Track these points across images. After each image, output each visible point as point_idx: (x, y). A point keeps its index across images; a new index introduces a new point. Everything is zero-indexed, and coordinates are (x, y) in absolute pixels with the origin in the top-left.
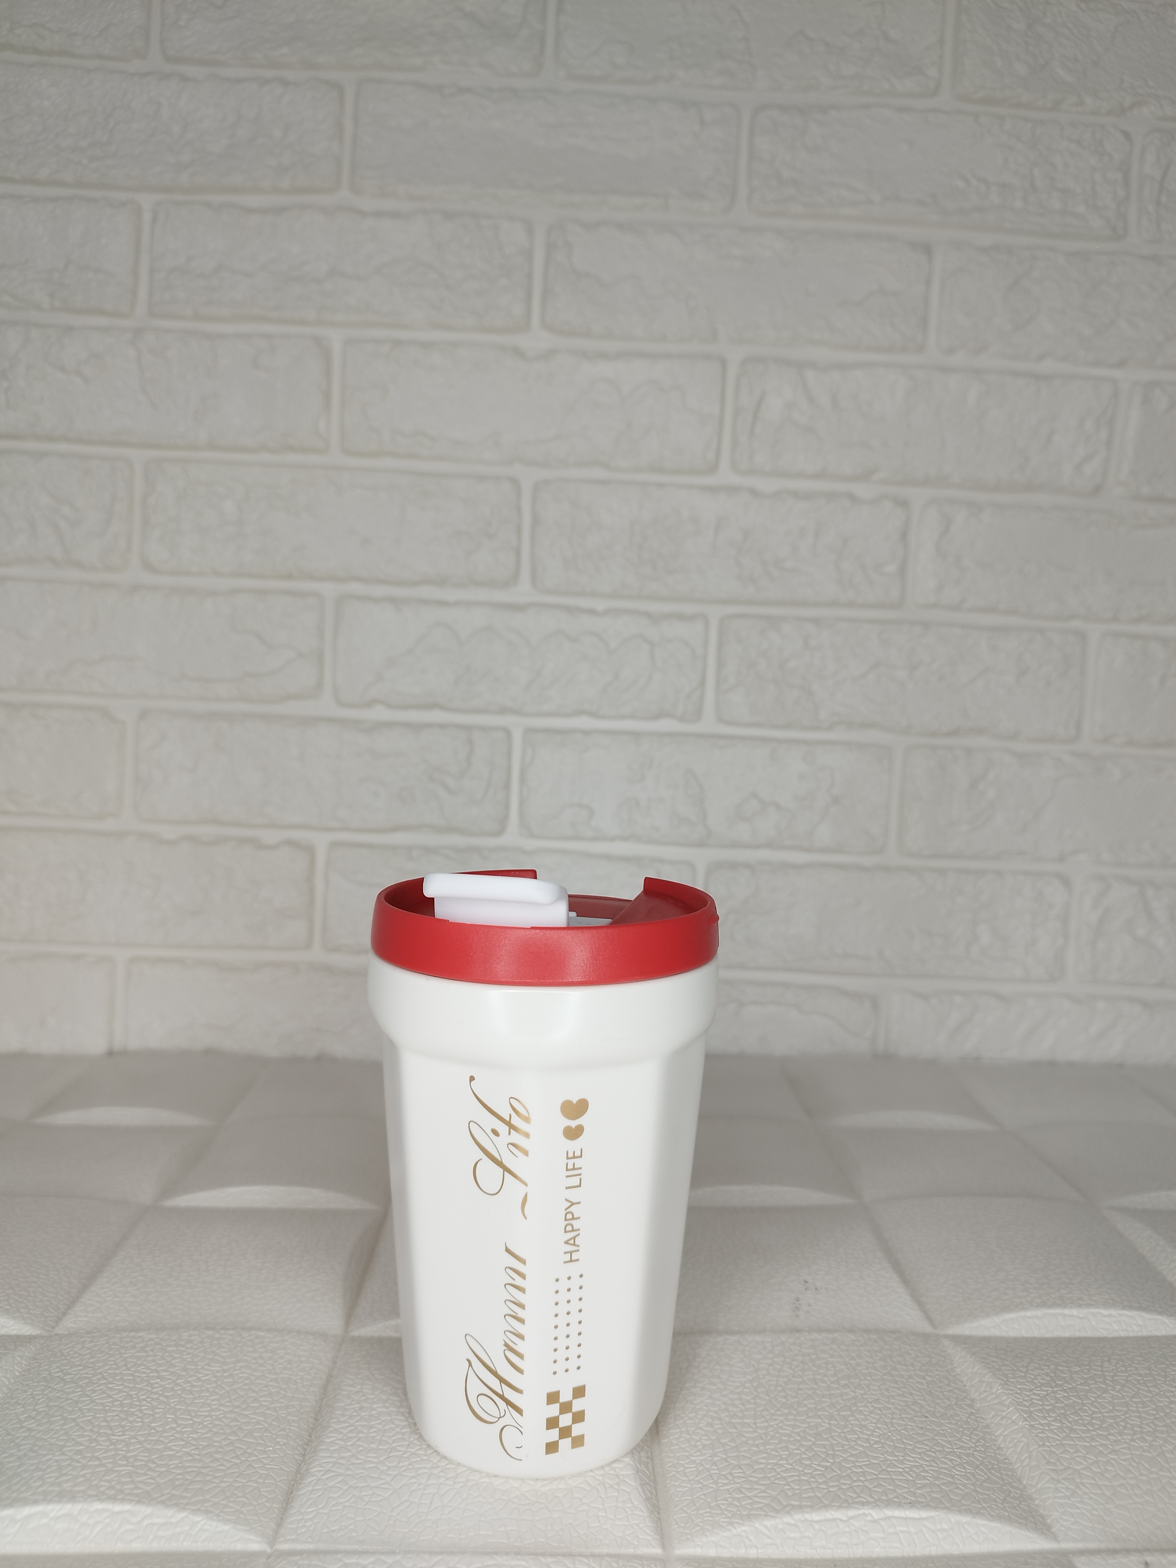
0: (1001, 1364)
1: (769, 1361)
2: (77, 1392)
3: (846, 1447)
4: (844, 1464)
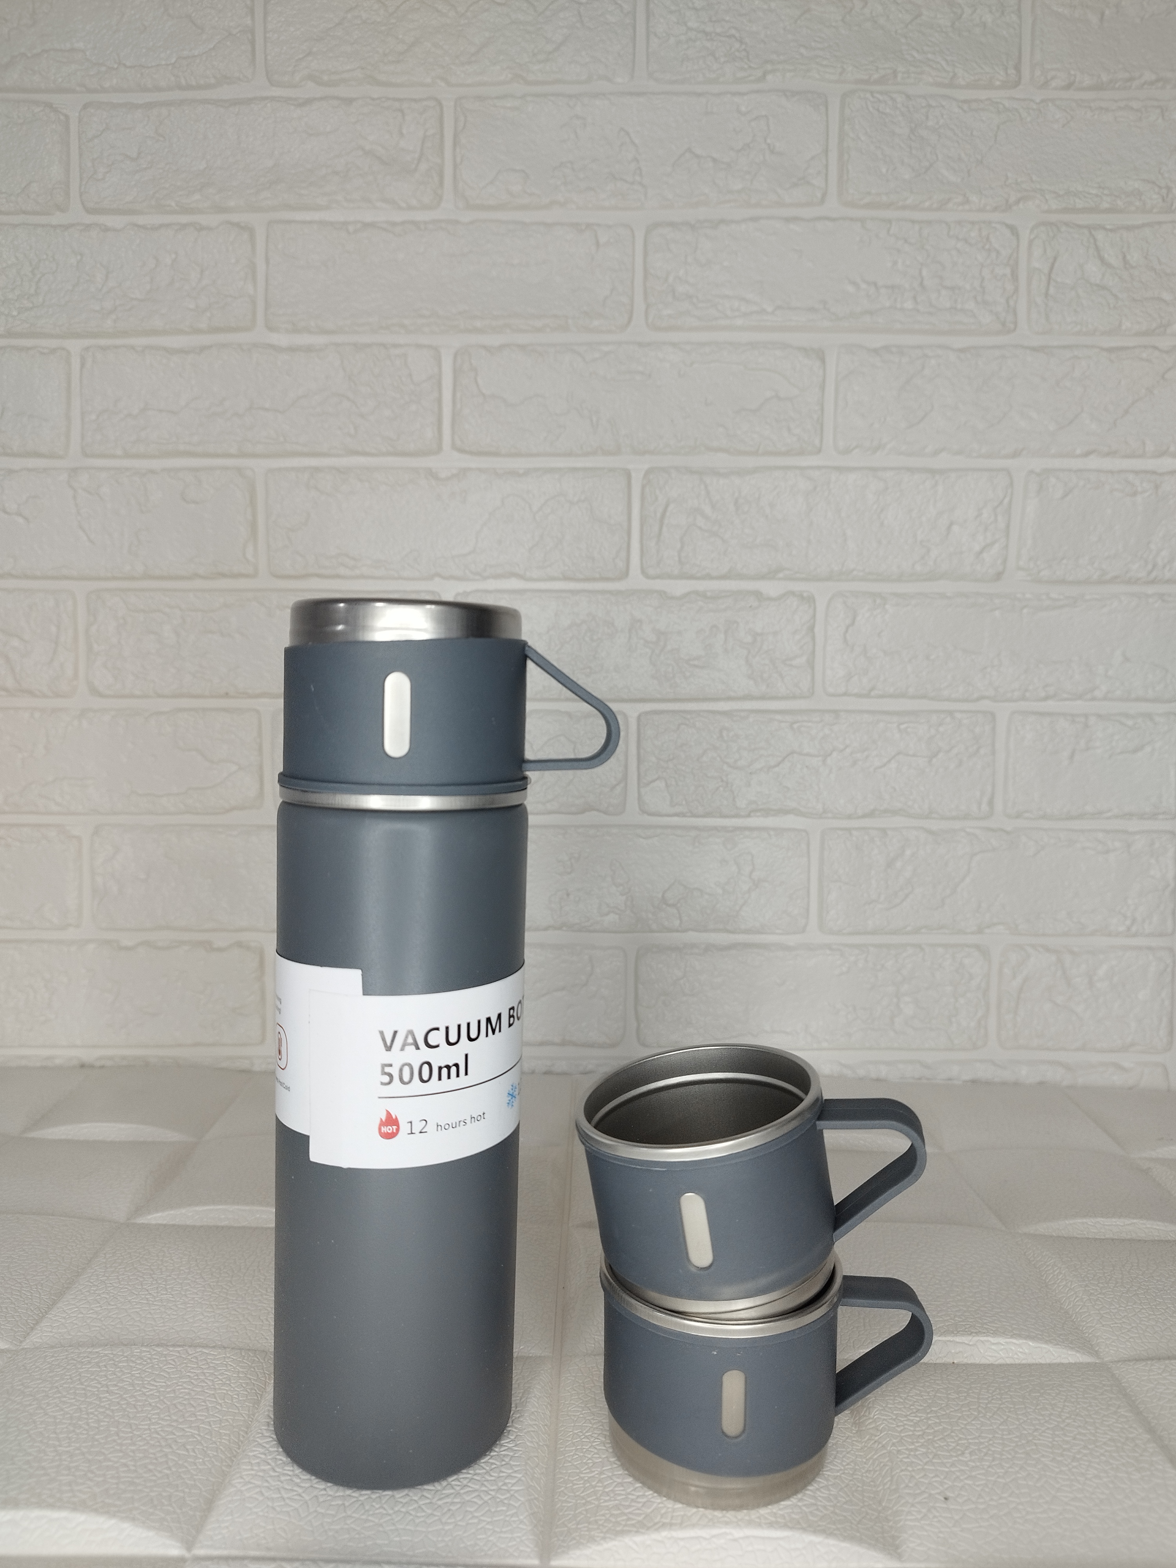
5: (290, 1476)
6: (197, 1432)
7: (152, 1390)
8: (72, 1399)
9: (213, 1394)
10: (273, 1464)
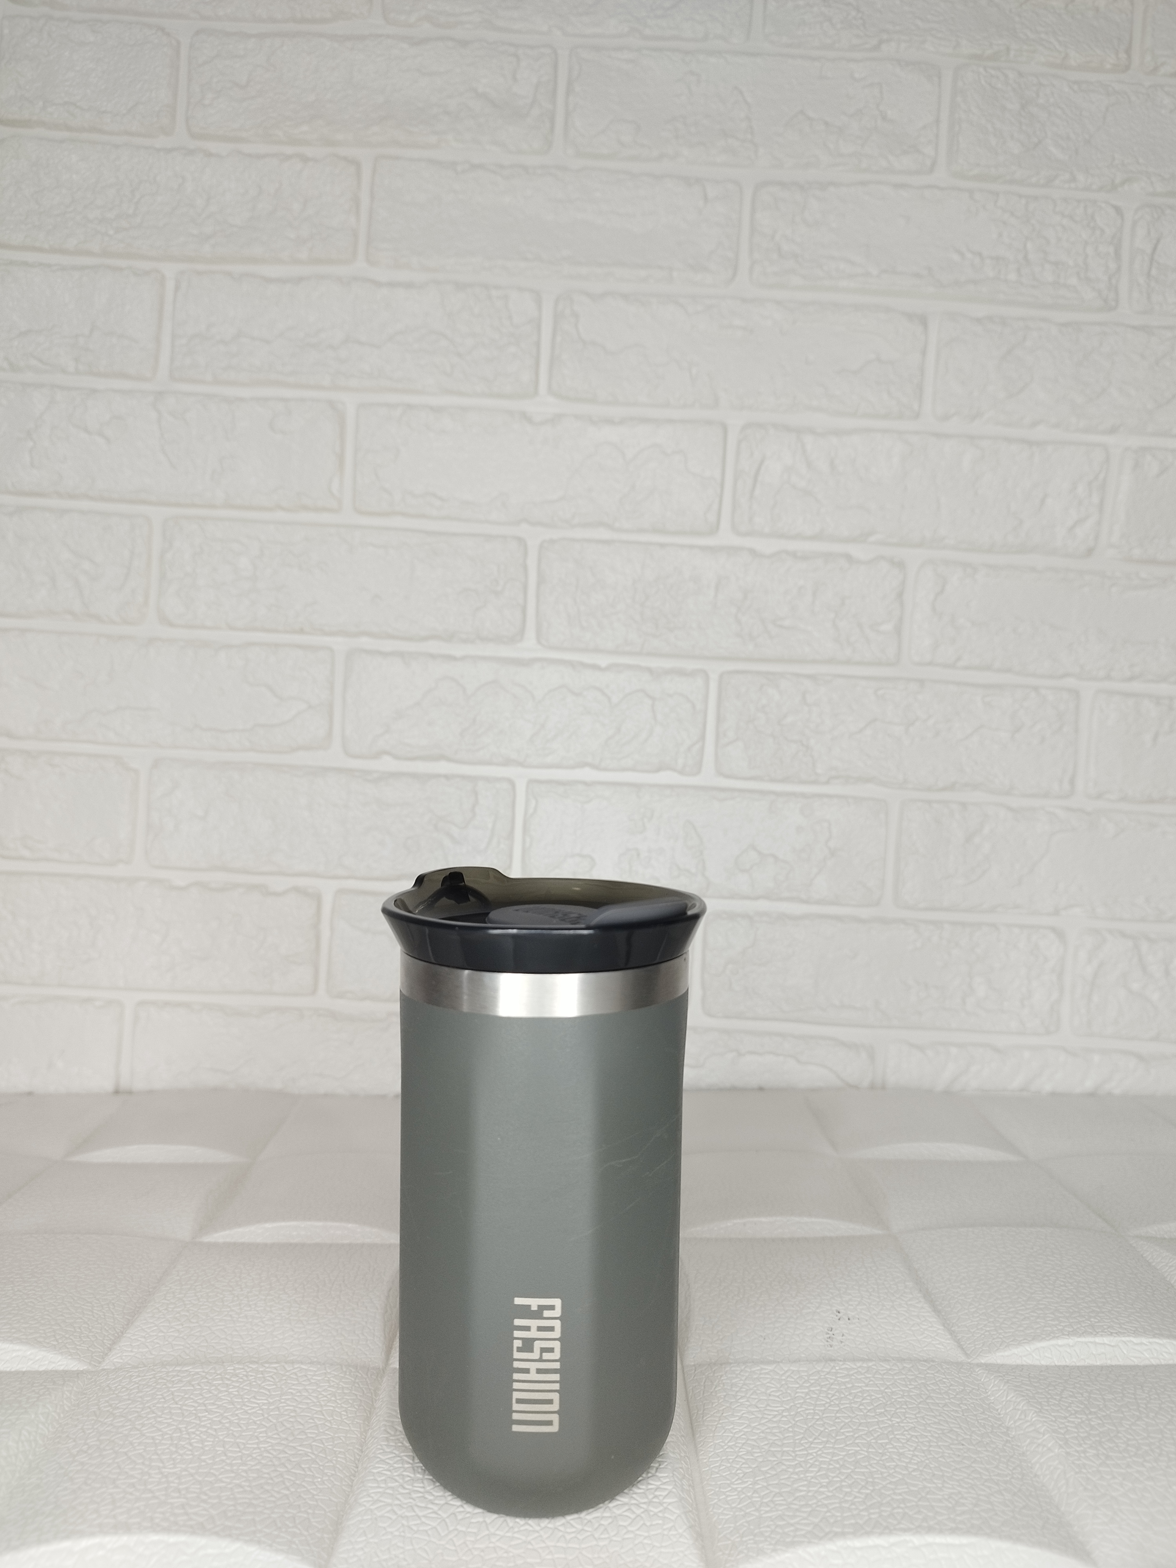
0: (1034, 1392)
1: (807, 1390)
2: (128, 1426)
3: (885, 1475)
4: (883, 1491)
5: (420, 1492)
6: (310, 1451)
7: (254, 1408)
8: (166, 1419)
9: (321, 1411)
10: (401, 1481)
